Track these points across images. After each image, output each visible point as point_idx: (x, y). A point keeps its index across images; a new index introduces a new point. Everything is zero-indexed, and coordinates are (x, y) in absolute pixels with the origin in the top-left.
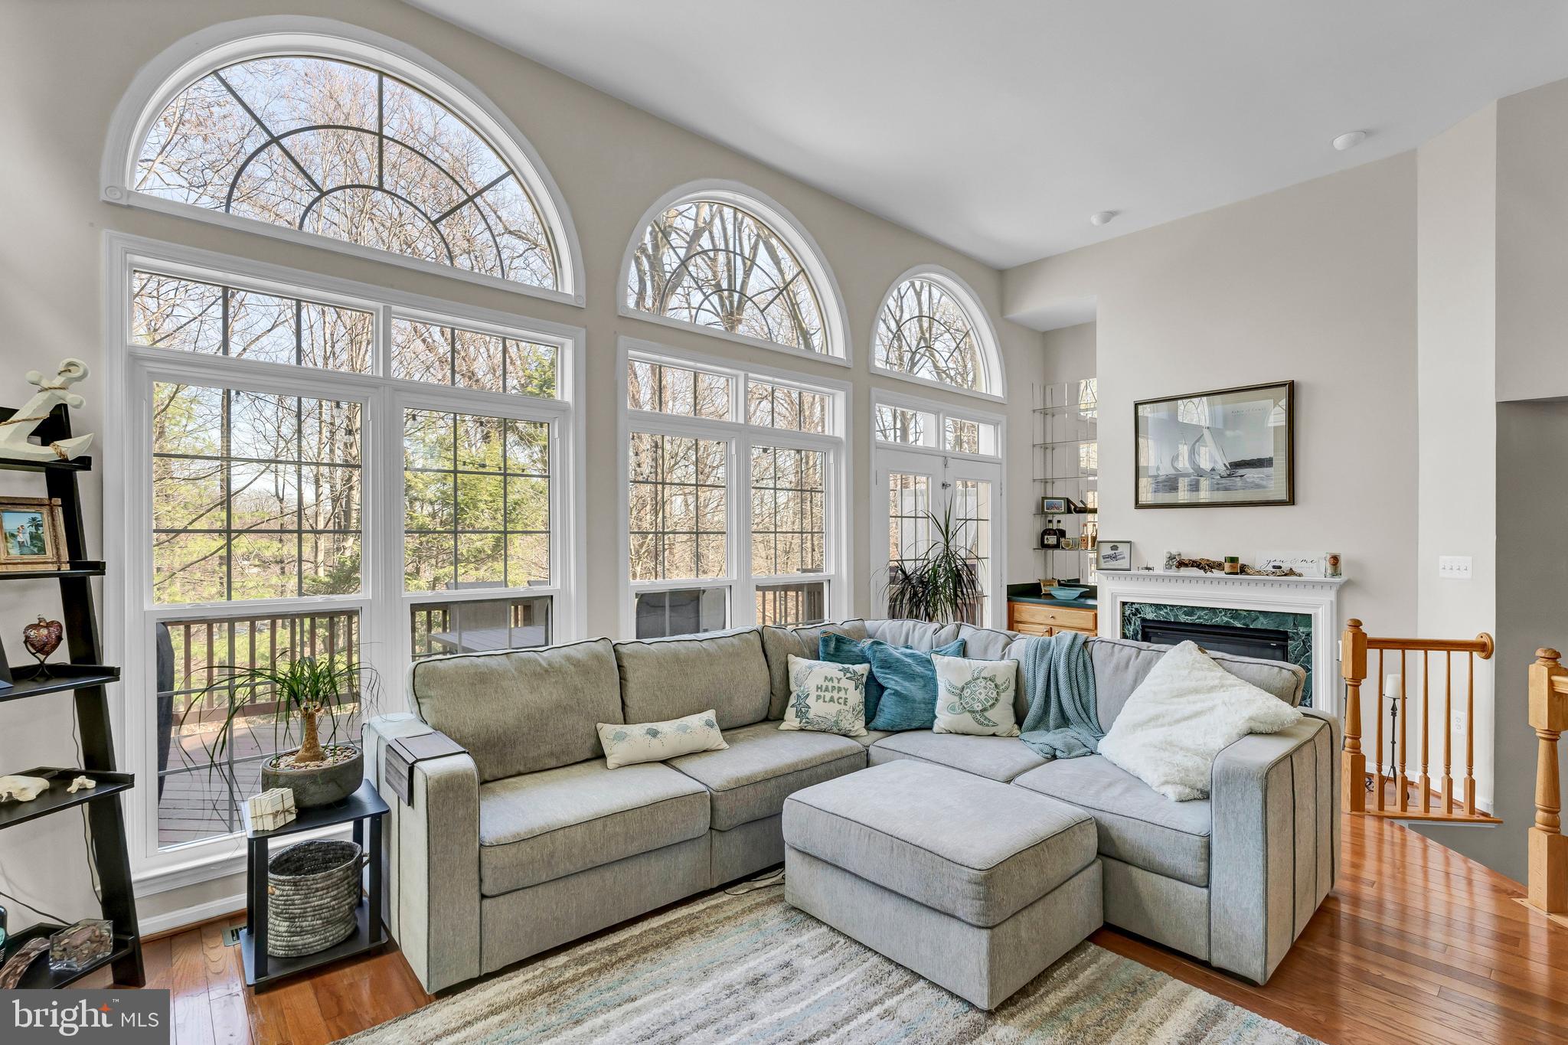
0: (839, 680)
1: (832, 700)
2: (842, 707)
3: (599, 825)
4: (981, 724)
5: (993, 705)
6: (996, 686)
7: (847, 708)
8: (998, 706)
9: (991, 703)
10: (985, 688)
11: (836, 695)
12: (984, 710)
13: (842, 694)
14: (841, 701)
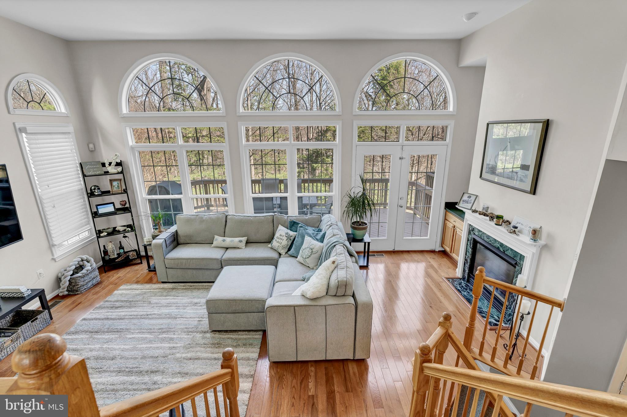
0: (283, 236)
1: (278, 242)
2: (280, 245)
3: (189, 260)
4: (305, 262)
5: (308, 257)
6: (312, 252)
7: (281, 245)
8: (310, 258)
9: (308, 256)
10: (308, 251)
11: (280, 241)
12: (305, 258)
13: (281, 241)
14: (280, 243)
